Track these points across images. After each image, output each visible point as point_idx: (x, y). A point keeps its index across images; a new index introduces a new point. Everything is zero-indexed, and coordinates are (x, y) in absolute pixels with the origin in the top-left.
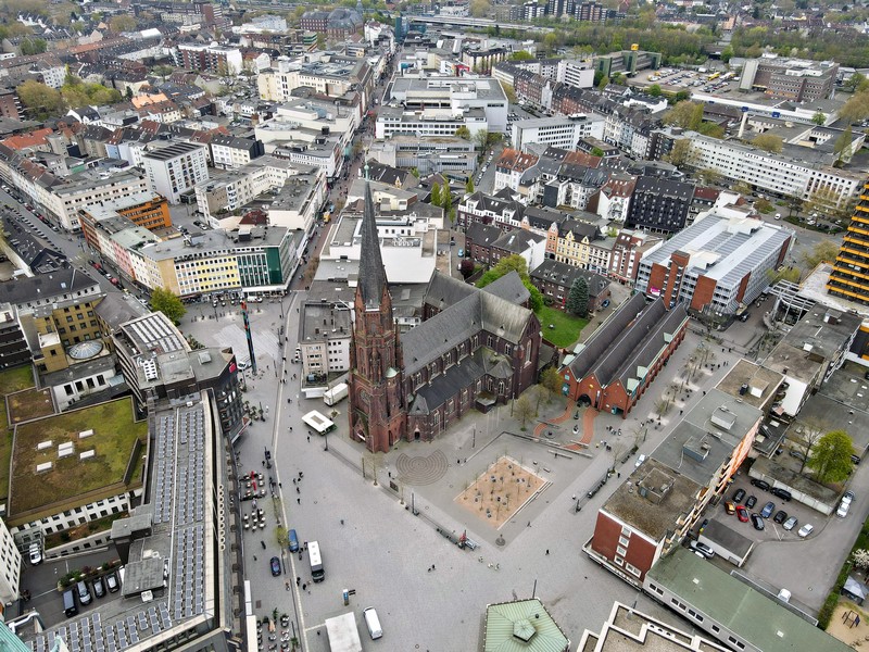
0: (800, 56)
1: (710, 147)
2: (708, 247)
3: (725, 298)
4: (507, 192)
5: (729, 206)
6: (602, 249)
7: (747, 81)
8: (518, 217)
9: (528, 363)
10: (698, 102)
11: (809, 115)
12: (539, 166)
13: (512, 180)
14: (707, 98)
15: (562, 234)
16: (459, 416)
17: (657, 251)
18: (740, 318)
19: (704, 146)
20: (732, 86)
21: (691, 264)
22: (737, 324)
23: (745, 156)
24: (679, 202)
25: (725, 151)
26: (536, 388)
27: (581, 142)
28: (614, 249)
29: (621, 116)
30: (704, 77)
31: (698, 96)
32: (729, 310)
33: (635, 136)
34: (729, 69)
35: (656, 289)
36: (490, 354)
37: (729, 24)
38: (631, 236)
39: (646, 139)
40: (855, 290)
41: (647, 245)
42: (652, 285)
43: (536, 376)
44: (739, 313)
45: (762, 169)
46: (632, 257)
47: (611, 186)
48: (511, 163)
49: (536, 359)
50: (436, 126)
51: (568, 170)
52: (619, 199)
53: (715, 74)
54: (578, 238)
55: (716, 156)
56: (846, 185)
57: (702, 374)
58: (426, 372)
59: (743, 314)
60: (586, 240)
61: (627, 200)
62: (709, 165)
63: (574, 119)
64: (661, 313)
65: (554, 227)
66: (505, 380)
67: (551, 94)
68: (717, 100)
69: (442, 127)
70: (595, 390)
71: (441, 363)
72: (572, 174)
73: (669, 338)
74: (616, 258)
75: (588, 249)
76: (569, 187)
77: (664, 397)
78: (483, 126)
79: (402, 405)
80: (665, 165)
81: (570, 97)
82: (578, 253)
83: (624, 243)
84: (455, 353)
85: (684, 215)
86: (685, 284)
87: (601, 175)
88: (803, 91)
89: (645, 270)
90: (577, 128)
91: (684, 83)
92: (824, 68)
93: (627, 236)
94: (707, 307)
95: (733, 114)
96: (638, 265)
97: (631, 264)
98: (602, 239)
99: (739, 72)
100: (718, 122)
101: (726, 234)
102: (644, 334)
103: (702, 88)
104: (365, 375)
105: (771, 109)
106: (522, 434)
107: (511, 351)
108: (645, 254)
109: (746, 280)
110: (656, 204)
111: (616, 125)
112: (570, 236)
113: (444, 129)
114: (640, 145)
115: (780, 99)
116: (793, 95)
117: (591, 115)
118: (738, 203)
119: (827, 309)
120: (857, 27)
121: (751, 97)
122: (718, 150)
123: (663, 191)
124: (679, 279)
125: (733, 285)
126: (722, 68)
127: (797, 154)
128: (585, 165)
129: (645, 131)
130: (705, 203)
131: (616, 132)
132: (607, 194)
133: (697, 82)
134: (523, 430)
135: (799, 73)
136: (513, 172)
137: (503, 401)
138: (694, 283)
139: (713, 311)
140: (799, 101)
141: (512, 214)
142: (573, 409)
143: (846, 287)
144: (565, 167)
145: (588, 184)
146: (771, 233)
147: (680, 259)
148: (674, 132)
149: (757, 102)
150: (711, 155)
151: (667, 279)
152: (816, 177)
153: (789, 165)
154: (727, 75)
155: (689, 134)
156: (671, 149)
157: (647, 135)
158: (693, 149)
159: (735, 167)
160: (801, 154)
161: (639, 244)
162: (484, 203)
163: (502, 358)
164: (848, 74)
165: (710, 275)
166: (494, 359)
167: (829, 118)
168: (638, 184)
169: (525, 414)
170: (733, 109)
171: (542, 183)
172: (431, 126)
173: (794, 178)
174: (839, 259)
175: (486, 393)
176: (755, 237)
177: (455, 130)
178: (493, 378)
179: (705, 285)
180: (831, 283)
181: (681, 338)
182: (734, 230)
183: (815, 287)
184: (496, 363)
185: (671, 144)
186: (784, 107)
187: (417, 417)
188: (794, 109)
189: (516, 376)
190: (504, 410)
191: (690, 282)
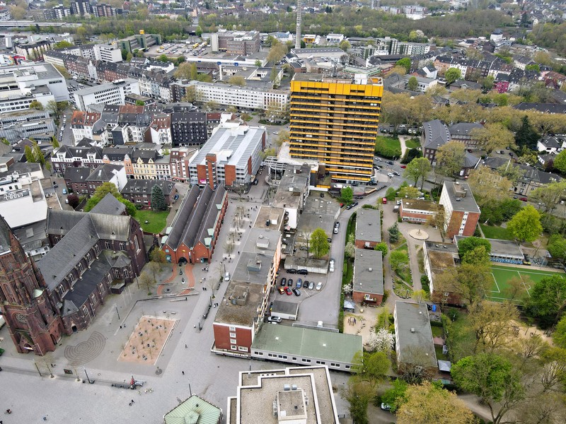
0: (238, 29)
1: (207, 88)
2: (225, 147)
3: (242, 174)
4: (85, 142)
5: (228, 121)
6: (163, 164)
7: (215, 47)
8: (100, 156)
9: (138, 251)
10: (192, 63)
11: (253, 62)
12: (103, 119)
13: (87, 132)
14: (196, 59)
15: (134, 161)
16: (102, 303)
17: (196, 157)
18: (253, 183)
19: (203, 89)
20: (208, 50)
21: (218, 160)
22: (253, 187)
23: (228, 90)
24: (200, 124)
25: (216, 89)
26: (149, 265)
27: (127, 98)
28: (170, 162)
29: (147, 78)
30: (190, 46)
31: (190, 58)
32: (247, 181)
33: (161, 89)
34: (203, 40)
35: (203, 180)
36: (110, 254)
37: (194, 14)
38: (178, 152)
39: (168, 90)
40: (303, 152)
41: (190, 155)
42: (200, 178)
43: (147, 257)
44: (252, 181)
45: (239, 96)
46: (183, 164)
47: (156, 123)
48: (82, 121)
49: (143, 246)
50: (12, 104)
51: (124, 118)
52: (164, 130)
53: (196, 44)
54: (146, 161)
55: (212, 93)
56: (282, 97)
57: (244, 222)
58: (66, 283)
59: (255, 181)
60: (151, 161)
61: (169, 129)
62: (209, 99)
63: (117, 84)
64: (211, 193)
65: (127, 158)
66: (127, 267)
67: (95, 69)
68: (202, 60)
69: (16, 103)
70: (186, 253)
71: (76, 272)
72: (128, 120)
73: (220, 206)
74: (174, 167)
75: (154, 166)
76: (129, 129)
77: (228, 242)
78: (51, 98)
79: (55, 312)
80: (184, 104)
81: (109, 69)
82: (148, 171)
83: (175, 157)
84: (84, 262)
85: (205, 132)
86: (219, 172)
87: (147, 117)
88: (246, 50)
89: (193, 170)
90: (121, 89)
91: (180, 52)
92: (252, 34)
93: (176, 152)
94: (234, 182)
95: (213, 67)
96: (188, 168)
97: (184, 169)
98: (161, 158)
99: (209, 42)
100: (206, 73)
101: (232, 138)
102: (205, 209)
103: (191, 54)
104: (16, 303)
105: (233, 61)
106: (150, 297)
107: (124, 247)
108: (190, 161)
109: (250, 161)
110: (187, 129)
111: (146, 83)
112: (140, 161)
113: (19, 105)
114: (165, 94)
115: (236, 55)
116: (241, 52)
117: (128, 80)
118: (232, 118)
119: (293, 166)
120: (261, 9)
121: (221, 55)
122: (212, 90)
123: (189, 120)
124: (215, 170)
125: (244, 166)
126: (199, 40)
127: (253, 85)
128: (134, 112)
129: (166, 85)
130: (215, 122)
131: (147, 88)
132: (155, 128)
133: (187, 51)
134: (150, 294)
135: (241, 39)
136: (85, 127)
137: (131, 281)
138: (223, 170)
139: (239, 184)
140: (246, 55)
141: (94, 155)
142: (177, 269)
143: (299, 152)
144: (122, 116)
145: (141, 125)
146: (255, 132)
147: (211, 158)
148: (183, 83)
149: (224, 58)
150: (209, 93)
151: (207, 172)
152: (267, 96)
153: (252, 92)
154: (203, 44)
155: (193, 83)
156: (185, 93)
157: (168, 87)
158: (198, 91)
159: (224, 98)
160: (256, 84)
161: (184, 155)
162: (71, 153)
163: (120, 254)
164: (265, 37)
165: (231, 163)
166: (114, 256)
167: (263, 63)
168: (172, 118)
169: (148, 283)
170: (213, 64)
171: (109, 130)
172: (7, 105)
173: (256, 99)
174: (291, 138)
175: (116, 281)
176: (247, 135)
177: (29, 104)
178: (118, 269)
179: (230, 170)
180: (291, 151)
181: (226, 205)
182: (235, 134)
183: (284, 156)
184: (116, 258)
185: (184, 90)
186: (240, 59)
187: (70, 316)
188: (244, 60)
189: (133, 262)
190: (132, 287)
191: (221, 170)
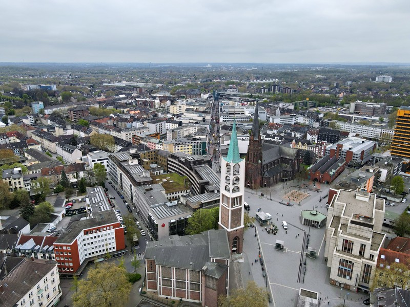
0: (371, 102)
1: (343, 124)
3: (357, 157)
5: (353, 136)
6: (312, 147)
7: (352, 110)
8: (281, 139)
9: (296, 168)
15: (297, 143)
17: (331, 146)
19: (340, 124)
20: (347, 111)
21: (343, 149)
23: (357, 126)
24: (336, 136)
25: (348, 125)
28: (316, 146)
30: (335, 109)
32: (359, 161)
33: (314, 122)
34: (344, 107)
36: (284, 165)
37: (341, 95)
38: (322, 142)
40: (400, 153)
41: (327, 144)
44: (362, 164)
45: (363, 130)
46: (323, 148)
47: (310, 132)
48: (273, 127)
49: (299, 167)
51: (294, 128)
52: (314, 136)
53: (339, 109)
54: (303, 144)
56: (393, 133)
58: (267, 166)
60: (306, 144)
61: (317, 136)
62: (343, 129)
65: (294, 141)
66: (290, 172)
67: (280, 112)
68: (342, 115)
70: (319, 176)
72: (296, 129)
73: (340, 165)
74: (317, 149)
75: (307, 146)
76: (295, 134)
79: (261, 174)
83: (319, 144)
85: (338, 139)
86: (342, 154)
87: (306, 129)
88: (374, 112)
89: (328, 152)
90: (293, 119)
92: (381, 105)
93: (320, 142)
94: (351, 161)
95: (349, 118)
96: (325, 150)
97: (323, 151)
98: (311, 144)
99: (348, 108)
101: (354, 143)
102: (332, 165)
103: (335, 112)
104: (251, 162)
105: (363, 117)
107: (291, 163)
108: (327, 147)
109: (363, 152)
111: (306, 119)
112: (300, 143)
115: (366, 114)
116: (370, 114)
118: (356, 136)
121: (355, 115)
122: (346, 125)
123: (329, 133)
124: (340, 152)
125: (359, 154)
126: (341, 107)
128: (300, 127)
129: (318, 120)
130: (345, 136)
131: (307, 122)
132: (309, 135)
133: (333, 111)
134: (298, 185)
136: (274, 130)
137: (289, 180)
138: (346, 154)
139: (353, 162)
140: (373, 115)
143: (397, 152)
145: (302, 132)
146: (369, 143)
147: (340, 146)
148: (328, 120)
150: (344, 127)
151: (336, 153)
152: (383, 131)
153: (372, 128)
154: (344, 109)
155: (334, 121)
156: (328, 126)
157: (319, 122)
158: (337, 125)
159: (353, 130)
161: (324, 144)
162: (268, 136)
163: (288, 166)
164: (390, 108)
165: (351, 151)
167: (385, 120)
168: (320, 131)
171: (285, 133)
173: (375, 132)
175: (284, 177)
176: (363, 144)
178: (286, 171)
179: (349, 153)
181: (343, 168)
182: (356, 142)
184: (286, 167)
185: (328, 124)
186: (368, 117)
187: (266, 178)
189: (293, 170)
191: (344, 153)
